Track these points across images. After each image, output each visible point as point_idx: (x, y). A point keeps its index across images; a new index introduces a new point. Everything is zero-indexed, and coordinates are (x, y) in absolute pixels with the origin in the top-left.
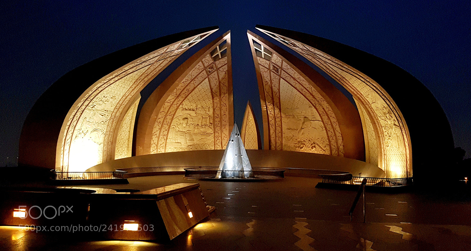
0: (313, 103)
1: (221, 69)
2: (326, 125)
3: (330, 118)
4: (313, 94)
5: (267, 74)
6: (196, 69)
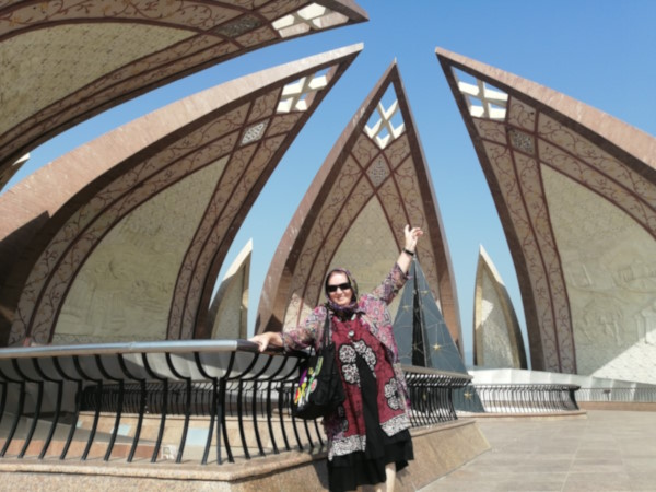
5: (351, 180)
6: (226, 119)
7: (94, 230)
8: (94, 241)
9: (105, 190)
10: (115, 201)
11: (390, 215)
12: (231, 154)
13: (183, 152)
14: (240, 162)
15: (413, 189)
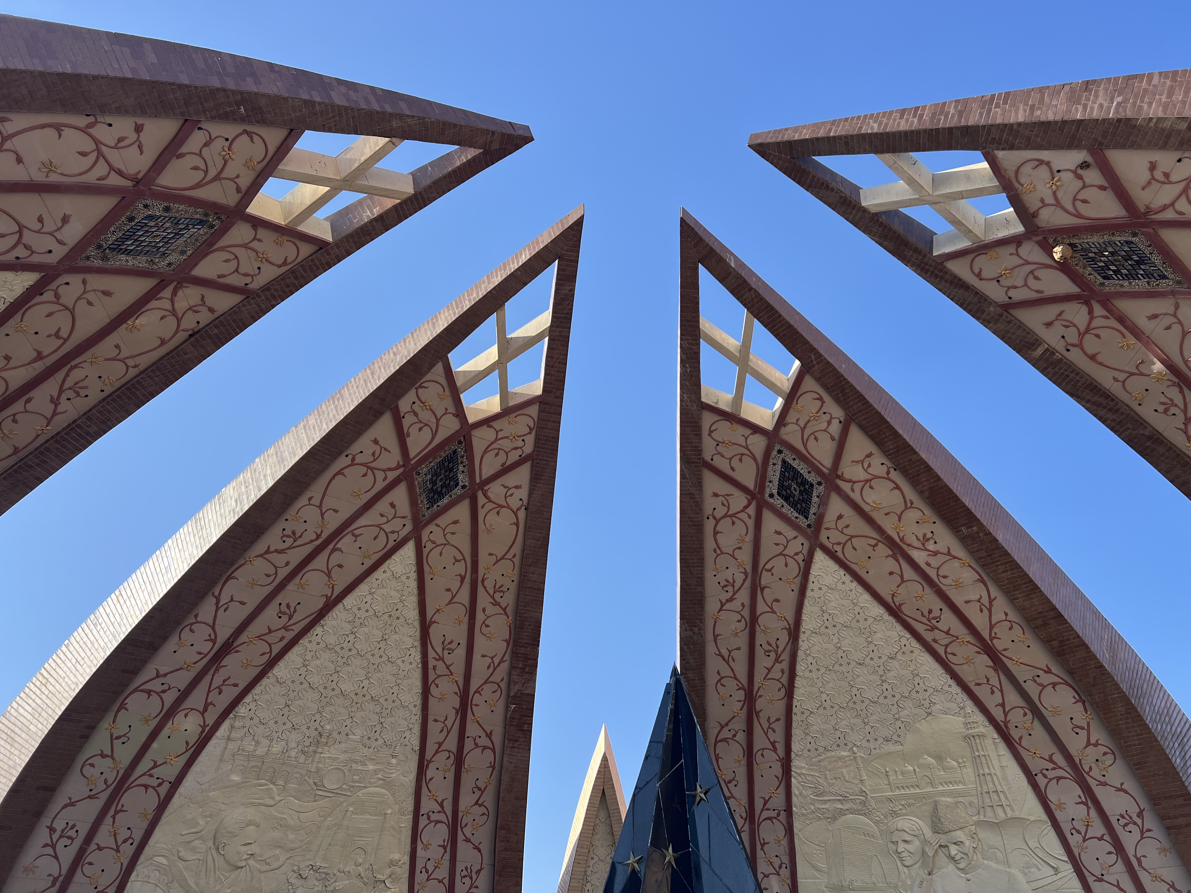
0: (992, 702)
1: (496, 490)
2: (1074, 840)
3: (1099, 791)
4: (999, 645)
5: (740, 528)
6: (353, 463)
7: (155, 766)
8: (163, 790)
9: (148, 672)
10: (185, 694)
11: (885, 593)
12: (416, 535)
13: (296, 556)
14: (450, 553)
15: (908, 505)
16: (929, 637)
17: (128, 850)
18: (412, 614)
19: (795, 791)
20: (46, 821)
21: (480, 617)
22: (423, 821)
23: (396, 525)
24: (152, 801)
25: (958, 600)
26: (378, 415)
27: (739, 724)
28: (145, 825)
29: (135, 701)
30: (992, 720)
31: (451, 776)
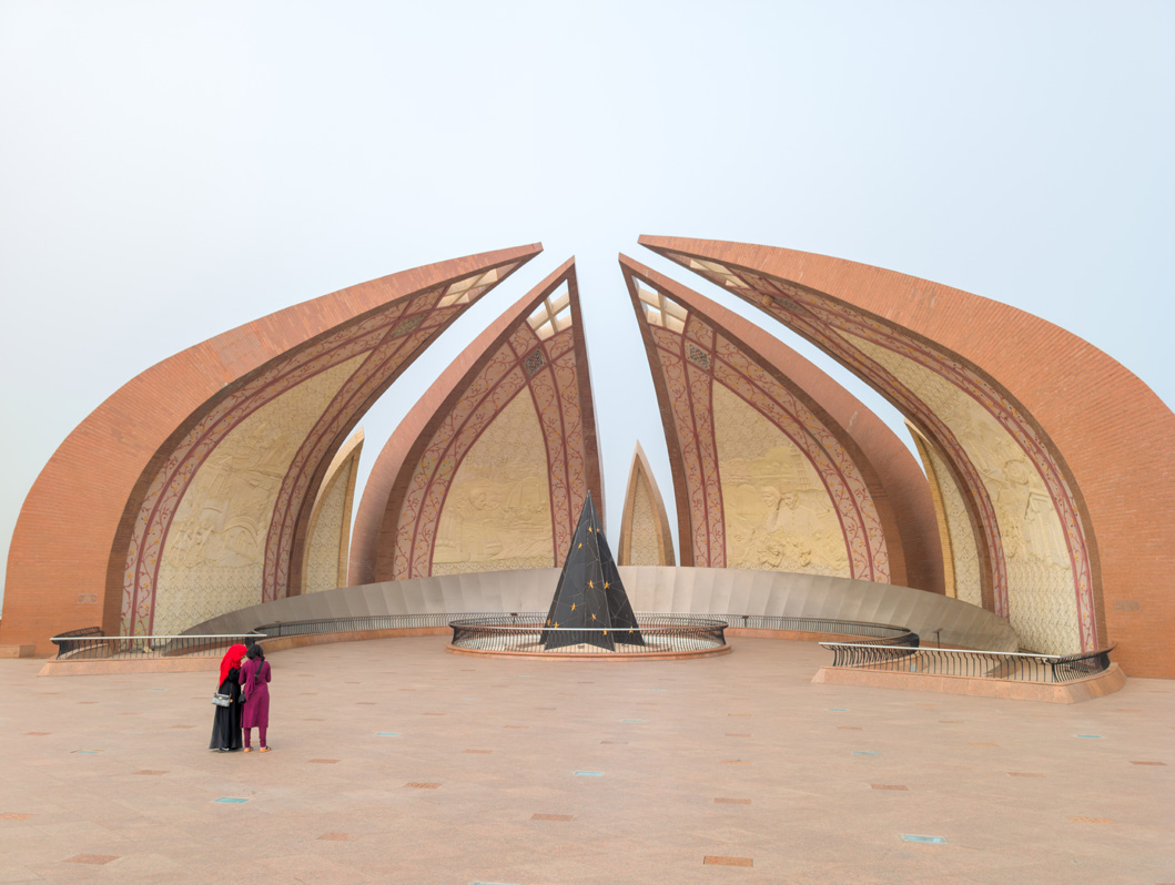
1: (560, 362)
4: (801, 420)
5: (678, 370)
6: (495, 363)
7: (441, 477)
8: (446, 484)
9: (431, 444)
10: (447, 450)
11: (747, 398)
12: (528, 383)
14: (545, 388)
16: (770, 415)
17: (438, 506)
18: (534, 412)
19: (721, 473)
20: (406, 498)
21: (564, 409)
22: (554, 488)
23: (519, 380)
24: (443, 488)
25: (780, 401)
26: (501, 345)
27: (694, 446)
28: (442, 497)
29: (428, 454)
30: (802, 449)
31: (563, 469)
